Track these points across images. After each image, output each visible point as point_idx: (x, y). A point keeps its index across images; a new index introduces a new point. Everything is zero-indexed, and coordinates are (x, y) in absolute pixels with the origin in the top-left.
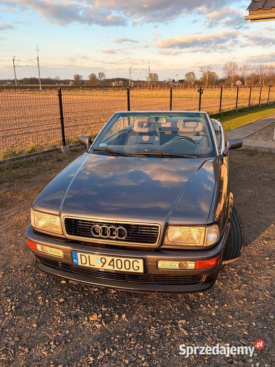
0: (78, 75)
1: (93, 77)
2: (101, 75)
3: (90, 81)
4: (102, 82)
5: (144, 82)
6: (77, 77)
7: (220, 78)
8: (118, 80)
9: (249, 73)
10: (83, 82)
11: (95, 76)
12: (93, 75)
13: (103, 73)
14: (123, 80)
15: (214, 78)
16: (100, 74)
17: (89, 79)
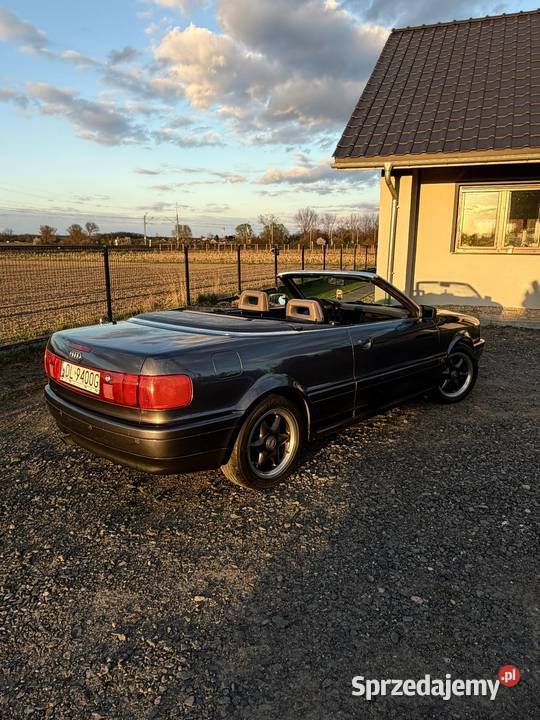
0: (47, 227)
1: (76, 230)
2: (91, 226)
3: (71, 237)
4: (93, 239)
5: (167, 239)
6: (47, 231)
7: (291, 233)
8: (122, 235)
9: (335, 227)
10: (58, 238)
11: (81, 229)
12: (75, 226)
13: (93, 224)
14: (129, 235)
15: (282, 234)
16: (88, 225)
17: (68, 234)
